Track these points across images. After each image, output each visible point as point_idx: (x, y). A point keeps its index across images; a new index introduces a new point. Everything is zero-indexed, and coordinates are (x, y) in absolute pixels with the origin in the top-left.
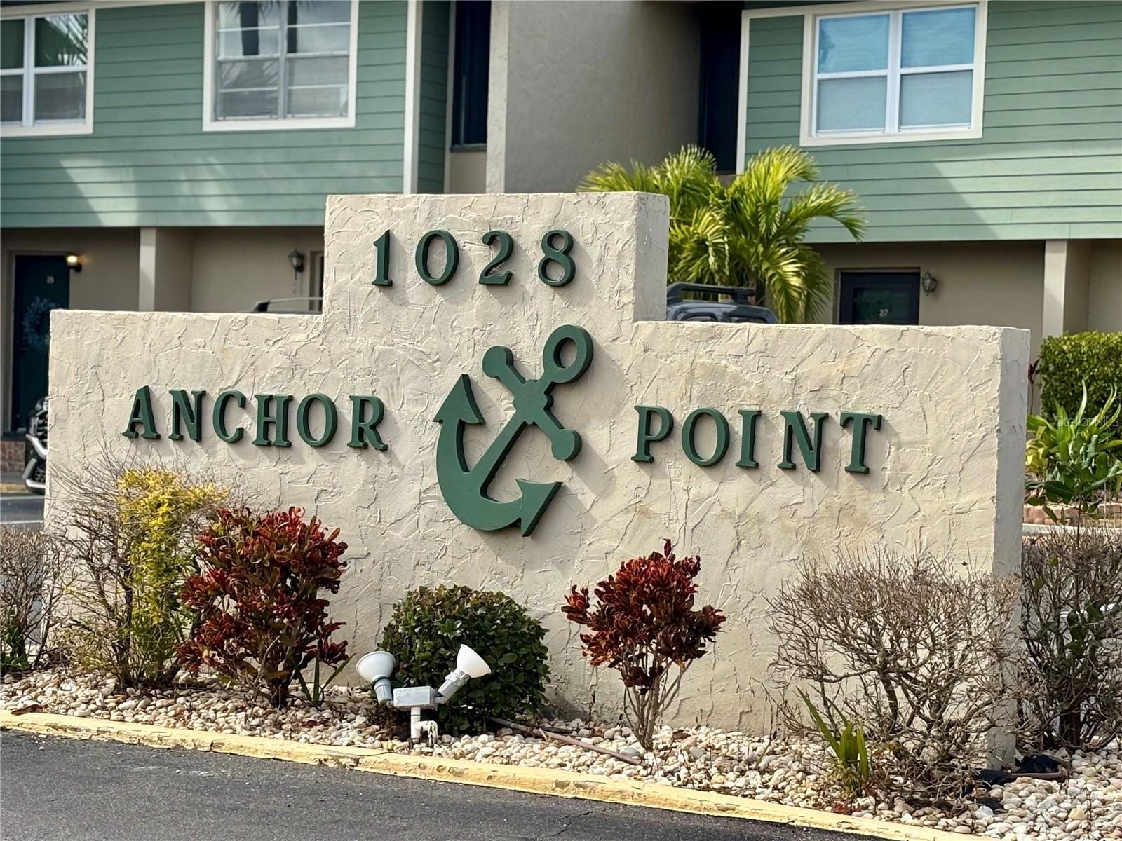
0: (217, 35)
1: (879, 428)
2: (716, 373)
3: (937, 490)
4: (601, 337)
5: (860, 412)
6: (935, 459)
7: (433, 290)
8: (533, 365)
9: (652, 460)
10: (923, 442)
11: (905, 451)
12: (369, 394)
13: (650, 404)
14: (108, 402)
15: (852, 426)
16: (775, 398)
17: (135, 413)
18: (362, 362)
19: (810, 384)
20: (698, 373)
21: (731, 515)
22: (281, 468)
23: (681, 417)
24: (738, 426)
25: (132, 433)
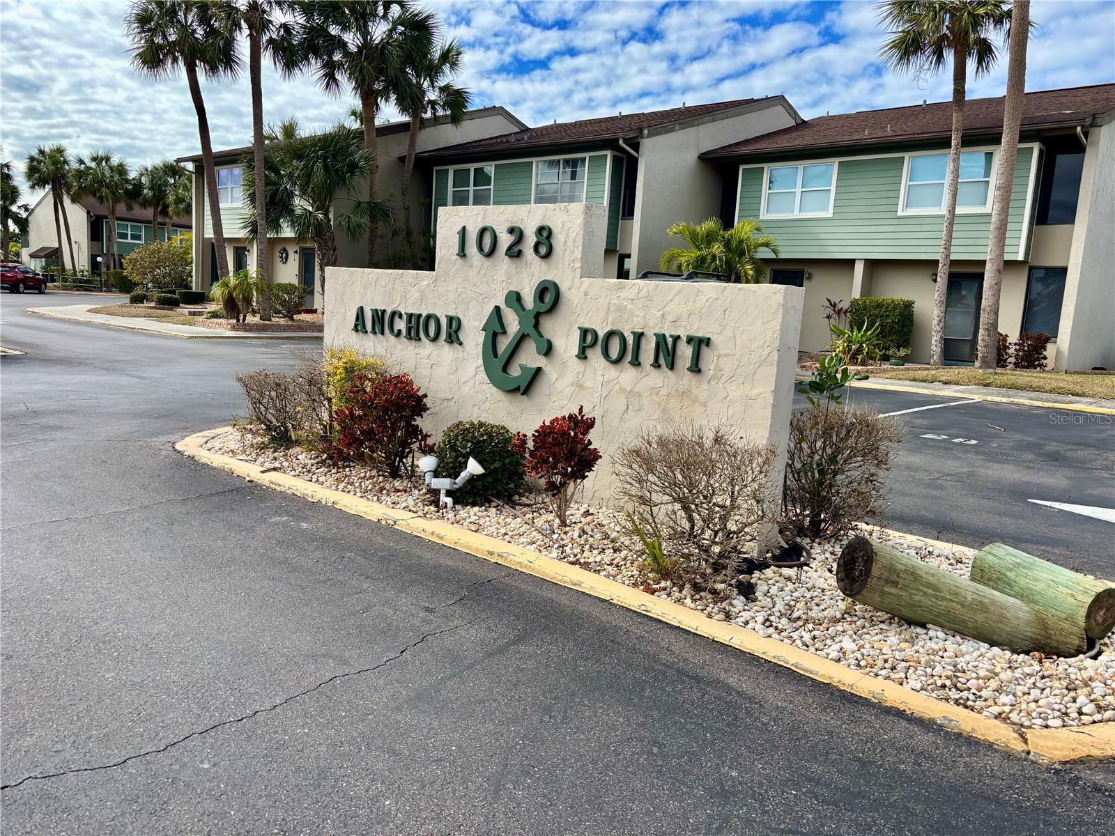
0: (537, 174)
1: (708, 345)
2: (620, 309)
3: (739, 384)
4: (563, 287)
5: (697, 335)
6: (739, 366)
7: (485, 259)
8: (529, 301)
9: (586, 358)
10: (733, 355)
11: (722, 361)
12: (454, 315)
13: (586, 326)
14: (347, 313)
15: (692, 343)
16: (652, 325)
17: (357, 319)
18: (452, 297)
19: (670, 318)
20: (611, 309)
21: (624, 391)
22: (417, 351)
23: (601, 334)
24: (630, 340)
25: (356, 328)
